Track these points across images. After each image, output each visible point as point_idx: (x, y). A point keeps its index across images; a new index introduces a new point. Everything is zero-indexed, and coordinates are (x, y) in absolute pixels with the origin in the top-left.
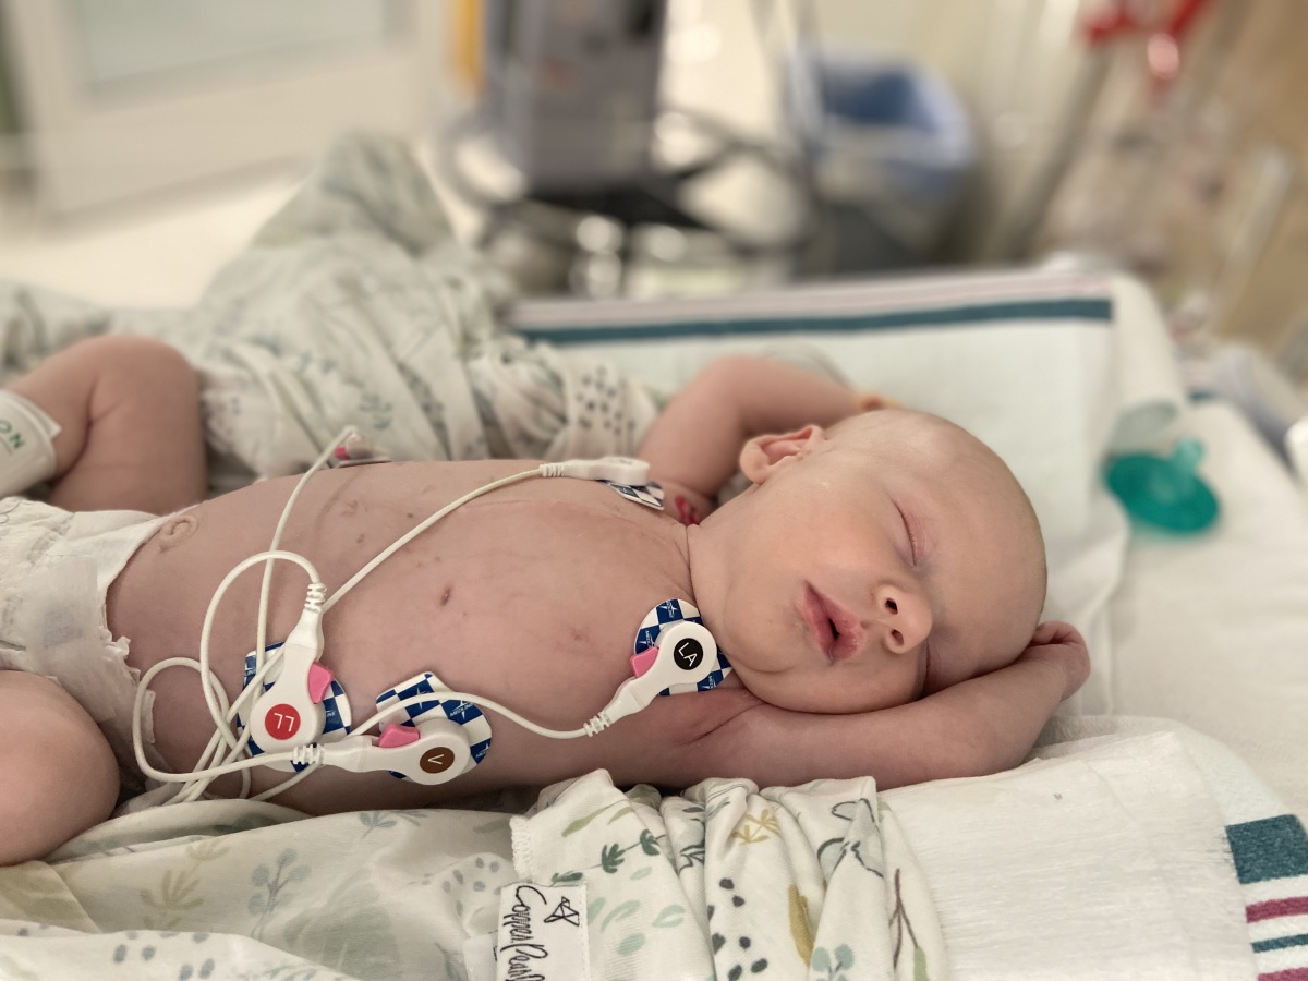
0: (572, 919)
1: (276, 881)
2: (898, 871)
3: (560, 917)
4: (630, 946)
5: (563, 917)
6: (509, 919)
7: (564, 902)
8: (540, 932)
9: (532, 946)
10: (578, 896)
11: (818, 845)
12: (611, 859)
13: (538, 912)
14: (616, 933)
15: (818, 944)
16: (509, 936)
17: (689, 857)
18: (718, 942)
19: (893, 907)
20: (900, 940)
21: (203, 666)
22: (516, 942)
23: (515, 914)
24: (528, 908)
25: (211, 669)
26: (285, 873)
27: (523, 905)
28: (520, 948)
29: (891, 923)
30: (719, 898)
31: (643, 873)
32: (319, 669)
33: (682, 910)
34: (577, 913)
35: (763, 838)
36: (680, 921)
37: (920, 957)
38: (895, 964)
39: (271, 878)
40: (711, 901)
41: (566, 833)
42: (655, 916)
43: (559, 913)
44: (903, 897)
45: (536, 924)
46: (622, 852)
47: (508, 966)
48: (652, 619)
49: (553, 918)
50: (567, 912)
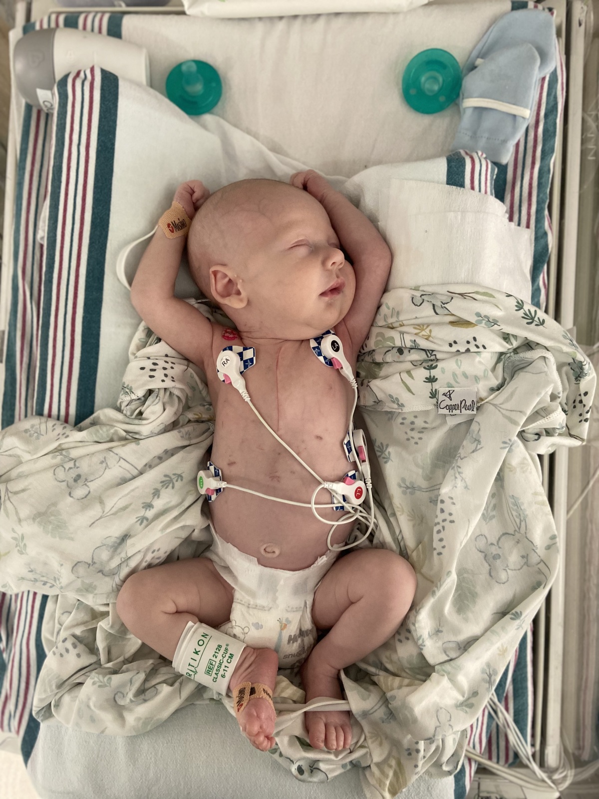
0: (451, 392)
1: (405, 488)
2: (448, 291)
3: (450, 396)
4: (465, 376)
5: (450, 395)
6: (451, 411)
7: (444, 394)
8: (456, 401)
9: (461, 404)
10: (443, 390)
11: (434, 314)
12: (431, 380)
13: (448, 402)
14: (461, 379)
15: (474, 322)
16: (458, 411)
17: (431, 355)
18: (468, 350)
19: (460, 296)
20: (471, 297)
21: (336, 523)
22: (460, 408)
23: (449, 409)
24: (447, 405)
25: (337, 521)
26: (403, 485)
27: (446, 407)
28: (462, 407)
29: (465, 298)
30: (455, 348)
31: (443, 371)
32: (346, 482)
33: (457, 359)
34: (449, 391)
35: (430, 331)
36: (461, 361)
37: (477, 293)
38: (476, 300)
39: (405, 489)
40: (455, 350)
41: (414, 394)
42: (458, 368)
43: (448, 396)
44: (457, 292)
45: (453, 403)
46: (430, 376)
47: (468, 411)
48: (321, 358)
49: (450, 398)
50: (448, 394)
